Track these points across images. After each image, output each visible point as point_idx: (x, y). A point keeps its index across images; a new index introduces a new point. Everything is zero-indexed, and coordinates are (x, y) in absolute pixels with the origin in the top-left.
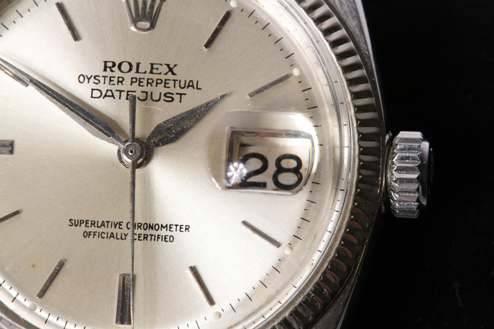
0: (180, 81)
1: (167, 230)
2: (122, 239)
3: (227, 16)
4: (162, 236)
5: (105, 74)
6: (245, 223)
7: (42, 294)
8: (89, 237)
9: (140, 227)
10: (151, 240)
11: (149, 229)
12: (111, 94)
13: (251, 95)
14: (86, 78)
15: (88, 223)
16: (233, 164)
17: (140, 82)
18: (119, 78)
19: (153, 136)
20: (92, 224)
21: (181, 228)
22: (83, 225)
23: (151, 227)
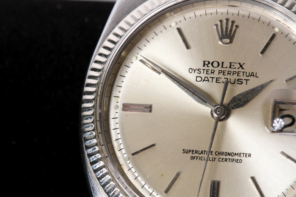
0: (246, 72)
1: (238, 156)
2: (212, 161)
3: (274, 36)
4: (235, 159)
5: (204, 68)
6: (283, 153)
7: (167, 191)
8: (194, 160)
9: (223, 154)
10: (229, 161)
11: (228, 155)
12: (207, 80)
13: (286, 81)
14: (193, 70)
15: (193, 152)
16: (276, 119)
17: (224, 73)
18: (212, 70)
19: (231, 103)
20: (196, 152)
21: (246, 155)
22: (191, 153)
23: (229, 154)
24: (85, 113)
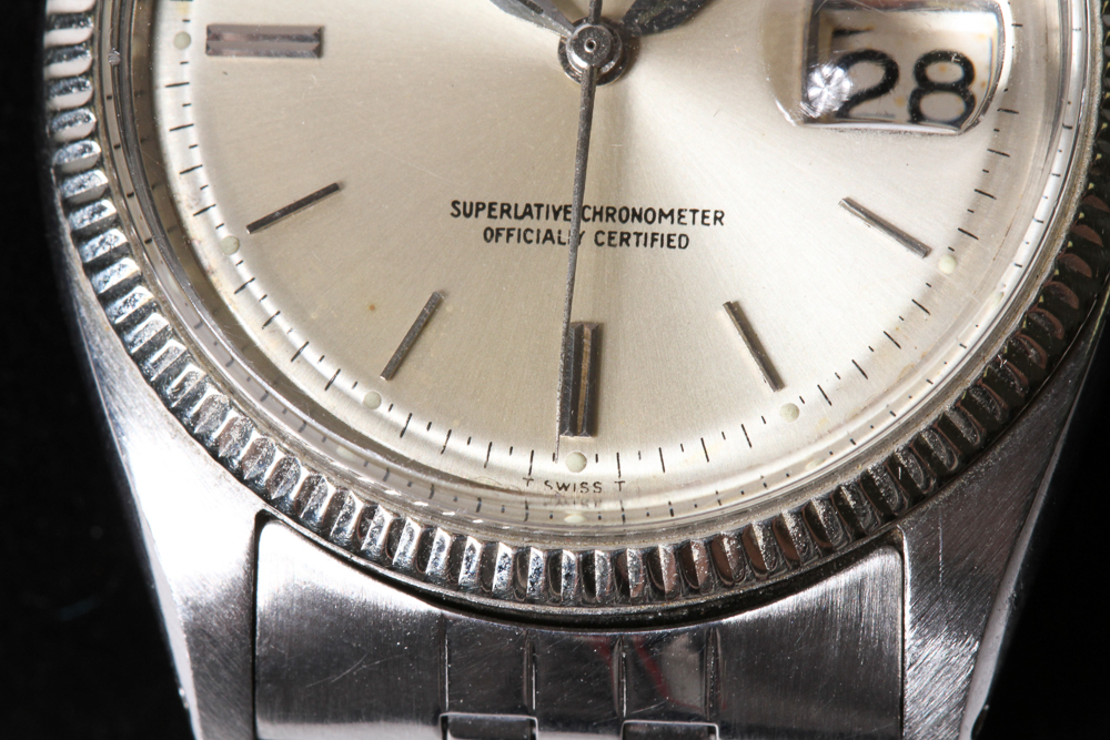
1: (672, 222)
4: (662, 235)
6: (851, 204)
7: (392, 371)
8: (497, 241)
9: (612, 215)
10: (637, 244)
11: (633, 220)
15: (494, 210)
16: (820, 68)
19: (639, 11)
20: (503, 211)
21: (704, 217)
22: (484, 214)
23: (637, 215)
24: (60, 69)
